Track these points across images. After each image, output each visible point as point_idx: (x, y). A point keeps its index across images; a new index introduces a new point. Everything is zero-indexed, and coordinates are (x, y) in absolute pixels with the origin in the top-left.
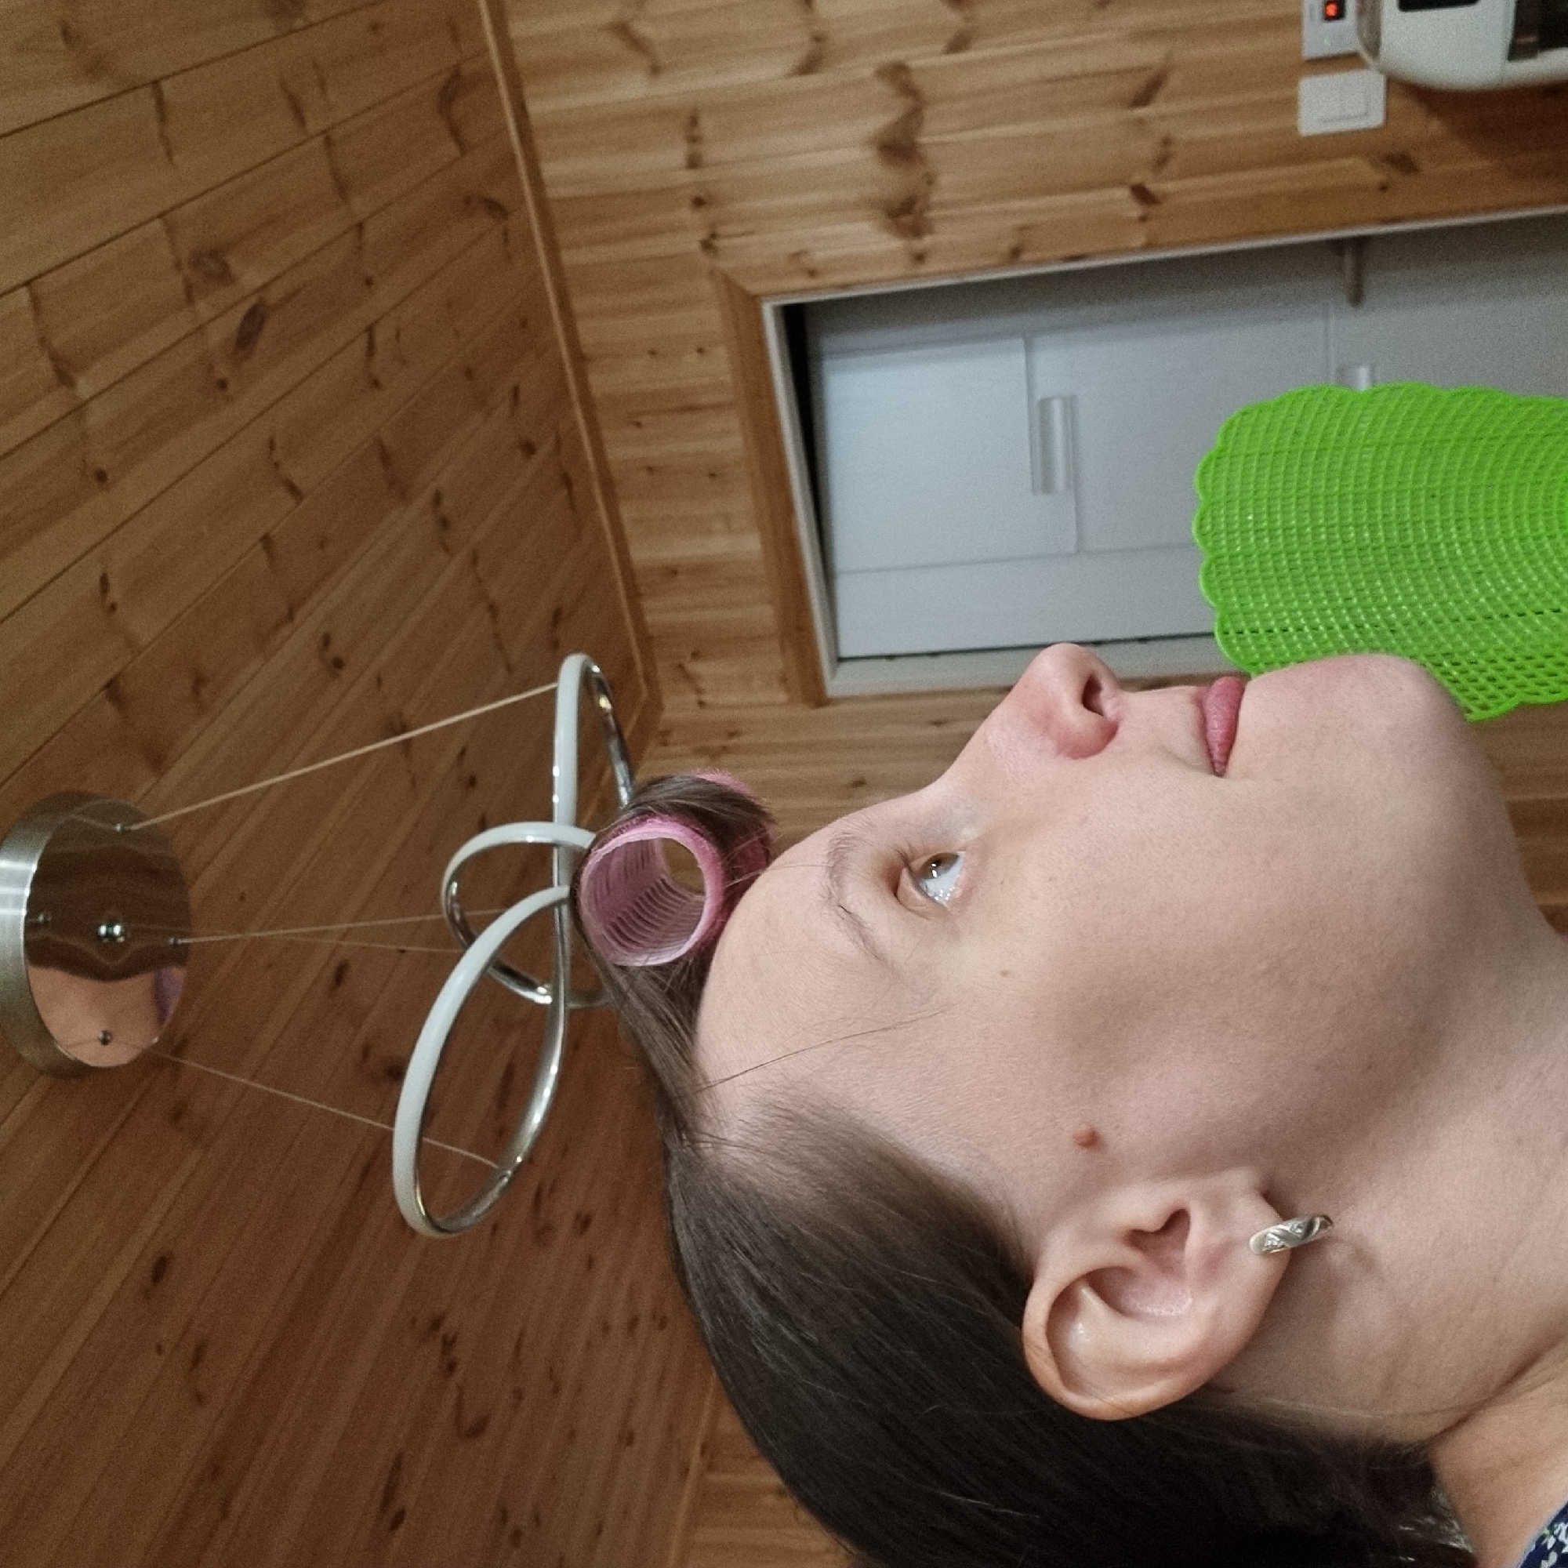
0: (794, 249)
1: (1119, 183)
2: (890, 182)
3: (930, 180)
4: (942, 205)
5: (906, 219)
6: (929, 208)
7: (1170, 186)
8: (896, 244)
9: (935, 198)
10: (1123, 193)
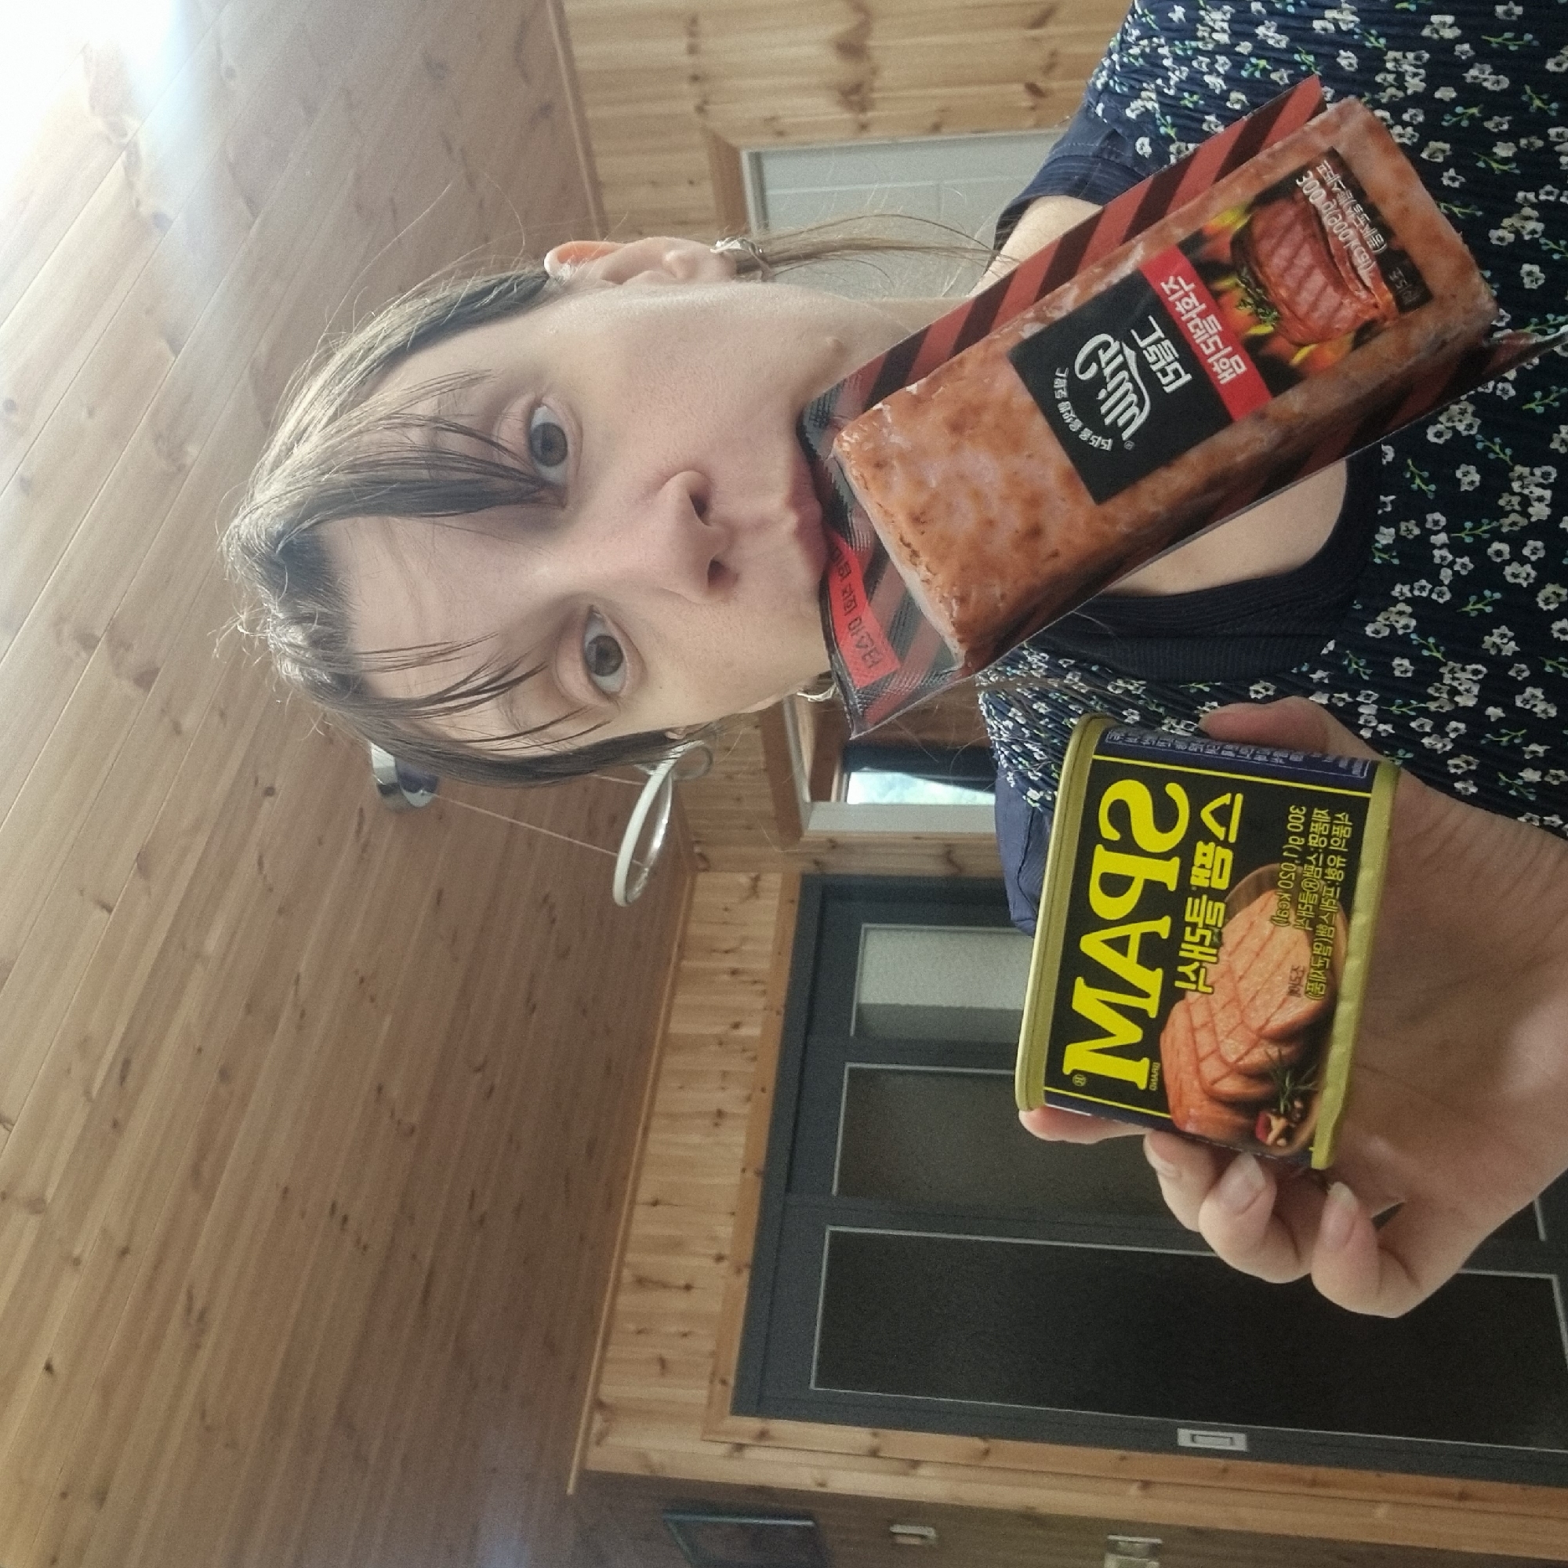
0: (767, 114)
1: (1017, 81)
2: (843, 70)
3: (874, 71)
4: (880, 90)
5: (854, 98)
6: (872, 90)
7: (1055, 85)
8: (847, 116)
9: (877, 84)
10: (1020, 88)
